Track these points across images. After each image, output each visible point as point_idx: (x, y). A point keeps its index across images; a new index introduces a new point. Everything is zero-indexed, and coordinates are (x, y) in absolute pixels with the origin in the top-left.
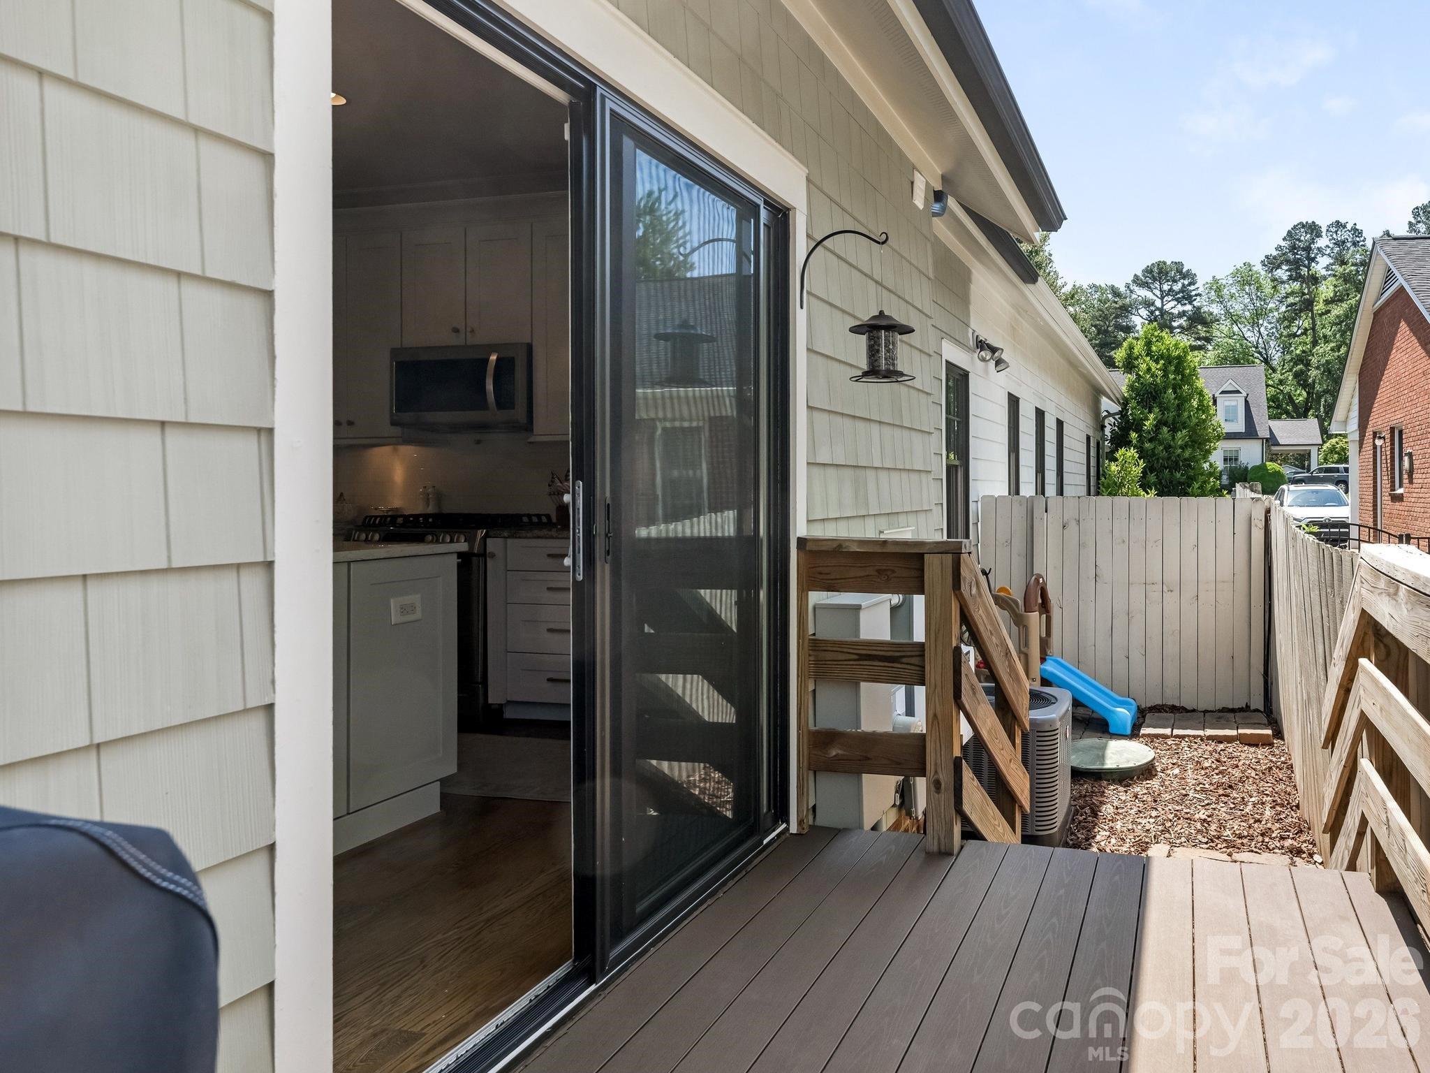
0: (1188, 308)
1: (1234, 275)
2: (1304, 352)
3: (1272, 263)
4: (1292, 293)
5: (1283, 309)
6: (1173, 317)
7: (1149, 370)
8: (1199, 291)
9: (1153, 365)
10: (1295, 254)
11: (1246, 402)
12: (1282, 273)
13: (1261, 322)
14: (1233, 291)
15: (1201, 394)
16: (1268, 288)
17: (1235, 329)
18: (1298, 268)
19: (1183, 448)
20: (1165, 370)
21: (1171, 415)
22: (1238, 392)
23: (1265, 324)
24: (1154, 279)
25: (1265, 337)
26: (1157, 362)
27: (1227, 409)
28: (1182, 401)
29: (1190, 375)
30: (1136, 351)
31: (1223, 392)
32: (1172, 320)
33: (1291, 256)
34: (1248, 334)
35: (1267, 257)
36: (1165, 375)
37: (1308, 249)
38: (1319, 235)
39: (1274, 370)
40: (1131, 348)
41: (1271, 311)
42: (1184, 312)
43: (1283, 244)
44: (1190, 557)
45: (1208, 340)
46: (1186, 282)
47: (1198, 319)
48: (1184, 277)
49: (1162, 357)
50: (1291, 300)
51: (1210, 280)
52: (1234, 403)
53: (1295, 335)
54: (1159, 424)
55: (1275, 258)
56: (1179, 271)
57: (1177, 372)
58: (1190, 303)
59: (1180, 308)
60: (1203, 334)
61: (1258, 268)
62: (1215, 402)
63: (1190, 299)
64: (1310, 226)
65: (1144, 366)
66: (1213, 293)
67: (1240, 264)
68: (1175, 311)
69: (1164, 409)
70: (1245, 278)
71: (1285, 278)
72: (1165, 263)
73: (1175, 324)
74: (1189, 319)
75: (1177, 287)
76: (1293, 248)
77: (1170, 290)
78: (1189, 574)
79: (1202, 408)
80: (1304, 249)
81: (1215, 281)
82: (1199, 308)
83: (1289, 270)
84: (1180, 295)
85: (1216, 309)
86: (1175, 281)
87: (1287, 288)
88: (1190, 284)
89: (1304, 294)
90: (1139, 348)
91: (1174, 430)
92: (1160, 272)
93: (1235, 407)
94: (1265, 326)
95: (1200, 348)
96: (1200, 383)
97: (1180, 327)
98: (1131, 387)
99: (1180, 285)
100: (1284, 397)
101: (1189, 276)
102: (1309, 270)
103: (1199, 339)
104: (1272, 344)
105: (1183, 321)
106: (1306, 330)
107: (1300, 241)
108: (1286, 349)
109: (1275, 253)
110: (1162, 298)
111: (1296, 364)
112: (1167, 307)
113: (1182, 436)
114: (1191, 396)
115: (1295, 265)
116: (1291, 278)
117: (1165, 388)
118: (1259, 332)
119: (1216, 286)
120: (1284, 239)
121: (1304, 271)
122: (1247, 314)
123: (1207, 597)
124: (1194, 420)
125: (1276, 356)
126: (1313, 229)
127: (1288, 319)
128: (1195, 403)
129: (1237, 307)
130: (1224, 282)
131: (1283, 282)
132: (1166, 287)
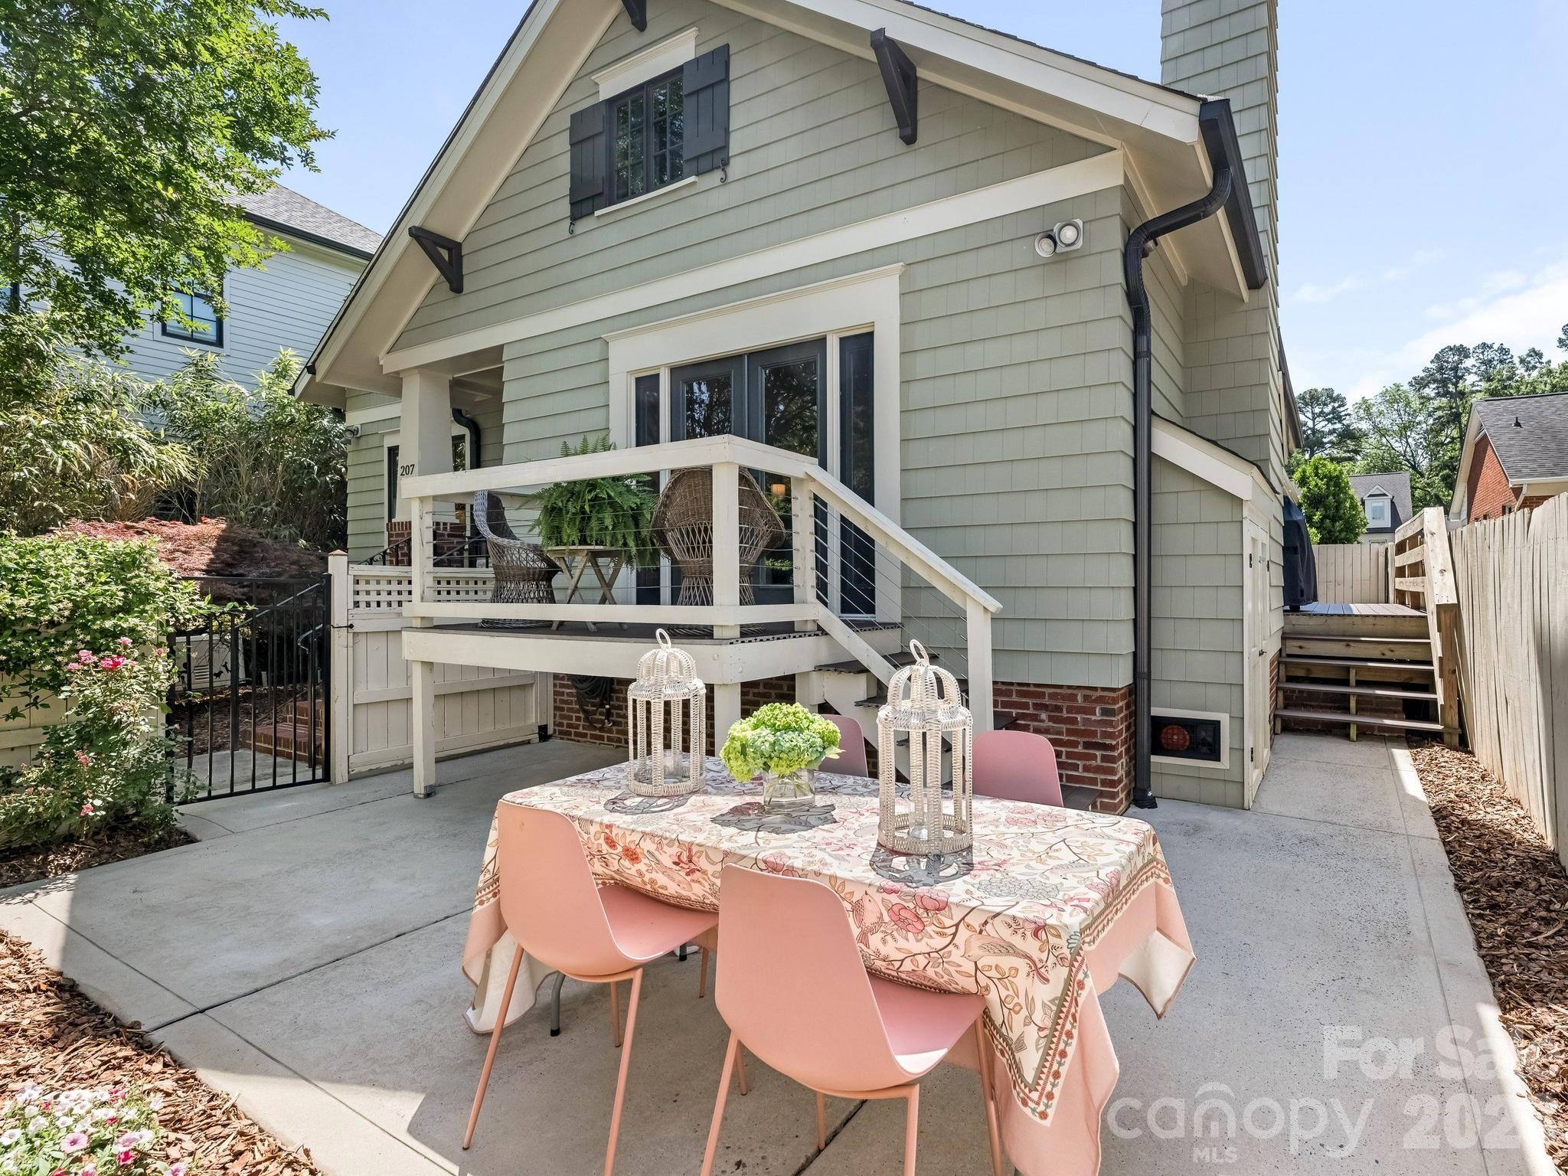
0: (1338, 426)
1: (1383, 394)
2: (1451, 458)
3: (1420, 383)
4: (1439, 408)
5: (1431, 421)
6: (1324, 435)
7: (1316, 485)
8: (1349, 412)
9: (1320, 483)
10: (1442, 374)
11: (1392, 503)
12: (1430, 391)
13: (1409, 433)
14: (1382, 408)
15: (1352, 498)
16: (1416, 404)
17: (1384, 440)
18: (1445, 386)
19: (1341, 531)
20: (1327, 484)
21: (1332, 512)
22: (1385, 495)
23: (1413, 435)
24: (1306, 404)
25: (1413, 447)
26: (1322, 480)
27: (1375, 509)
28: (1339, 504)
29: (1345, 487)
30: (1308, 474)
31: (1370, 496)
32: (1322, 437)
33: (1438, 376)
34: (1396, 445)
35: (1414, 378)
36: (1328, 488)
37: (1455, 369)
38: (1467, 356)
39: (1422, 475)
40: (1304, 471)
41: (1419, 423)
42: (1334, 430)
43: (1431, 366)
44: (1348, 571)
45: (1357, 452)
46: (1336, 405)
47: (1348, 435)
48: (1334, 400)
49: (1325, 476)
50: (1439, 413)
51: (1359, 400)
52: (1380, 504)
53: (1442, 444)
54: (1325, 517)
55: (1422, 379)
56: (1331, 397)
57: (1335, 486)
58: (1340, 422)
59: (1330, 427)
60: (1352, 447)
61: (1406, 387)
62: (1363, 503)
63: (1340, 419)
64: (1458, 349)
65: (1313, 483)
66: (1362, 411)
67: (1389, 385)
68: (1326, 430)
69: (1327, 508)
70: (1393, 397)
71: (1432, 395)
72: (1316, 390)
73: (1325, 440)
74: (1339, 435)
75: (1327, 410)
76: (1440, 369)
77: (1321, 412)
78: (1348, 577)
79: (1353, 507)
80: (1451, 369)
81: (1365, 401)
82: (1348, 426)
83: (1438, 388)
84: (1331, 416)
85: (1364, 426)
86: (1326, 405)
87: (1436, 403)
88: (1339, 406)
89: (1451, 408)
90: (1309, 470)
91: (1334, 520)
92: (1312, 397)
93: (1382, 509)
94: (1414, 437)
95: (1350, 459)
96: (1351, 492)
97: (1329, 442)
98: (1305, 496)
99: (1330, 407)
100: (1431, 497)
101: (1341, 400)
102: (1456, 387)
103: (1349, 452)
104: (1420, 452)
105: (1333, 438)
106: (1453, 439)
107: (1447, 362)
108: (1434, 456)
109: (1422, 374)
110: (1314, 419)
111: (1442, 469)
112: (1318, 427)
113: (1339, 525)
114: (1345, 500)
115: (1444, 382)
116: (1438, 394)
117: (1328, 497)
118: (1407, 442)
119: (1366, 406)
120: (1432, 362)
121: (1451, 388)
122: (1396, 428)
123: (1357, 587)
124: (1348, 515)
125: (1424, 463)
126: (1462, 351)
127: (1436, 431)
128: (1348, 505)
129: (1386, 423)
130: (1373, 402)
131: (1429, 399)
132: (1317, 410)
